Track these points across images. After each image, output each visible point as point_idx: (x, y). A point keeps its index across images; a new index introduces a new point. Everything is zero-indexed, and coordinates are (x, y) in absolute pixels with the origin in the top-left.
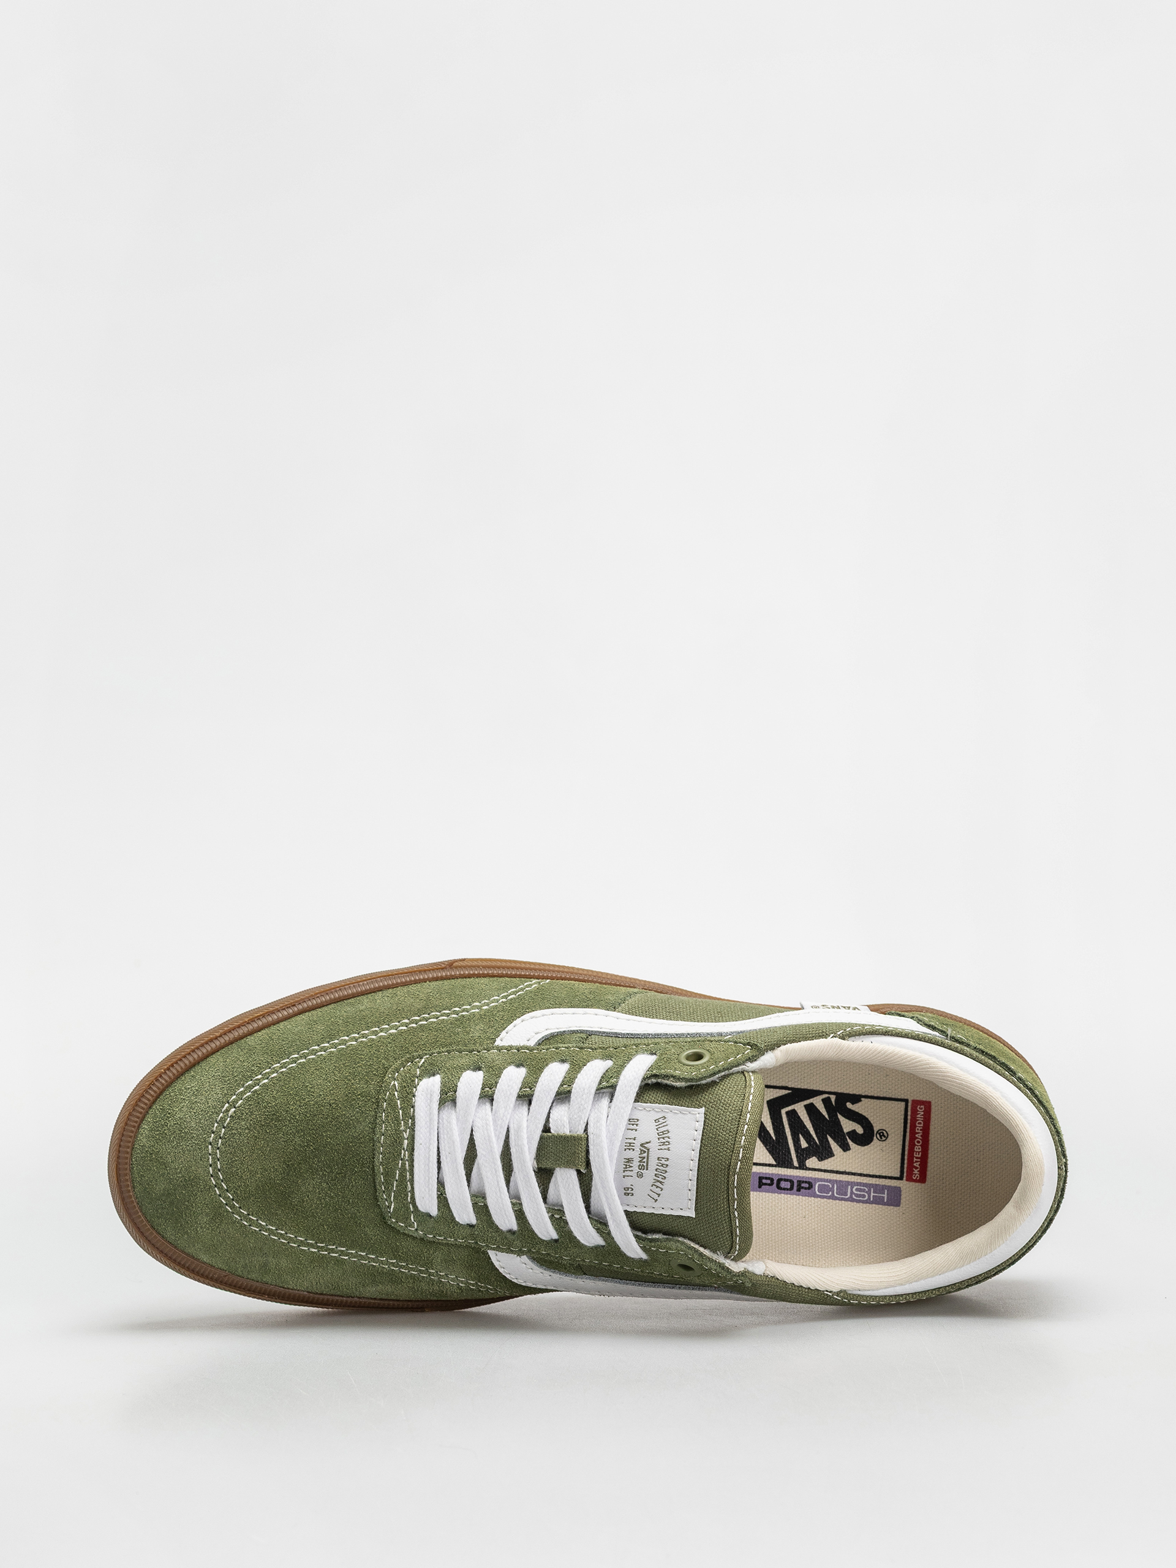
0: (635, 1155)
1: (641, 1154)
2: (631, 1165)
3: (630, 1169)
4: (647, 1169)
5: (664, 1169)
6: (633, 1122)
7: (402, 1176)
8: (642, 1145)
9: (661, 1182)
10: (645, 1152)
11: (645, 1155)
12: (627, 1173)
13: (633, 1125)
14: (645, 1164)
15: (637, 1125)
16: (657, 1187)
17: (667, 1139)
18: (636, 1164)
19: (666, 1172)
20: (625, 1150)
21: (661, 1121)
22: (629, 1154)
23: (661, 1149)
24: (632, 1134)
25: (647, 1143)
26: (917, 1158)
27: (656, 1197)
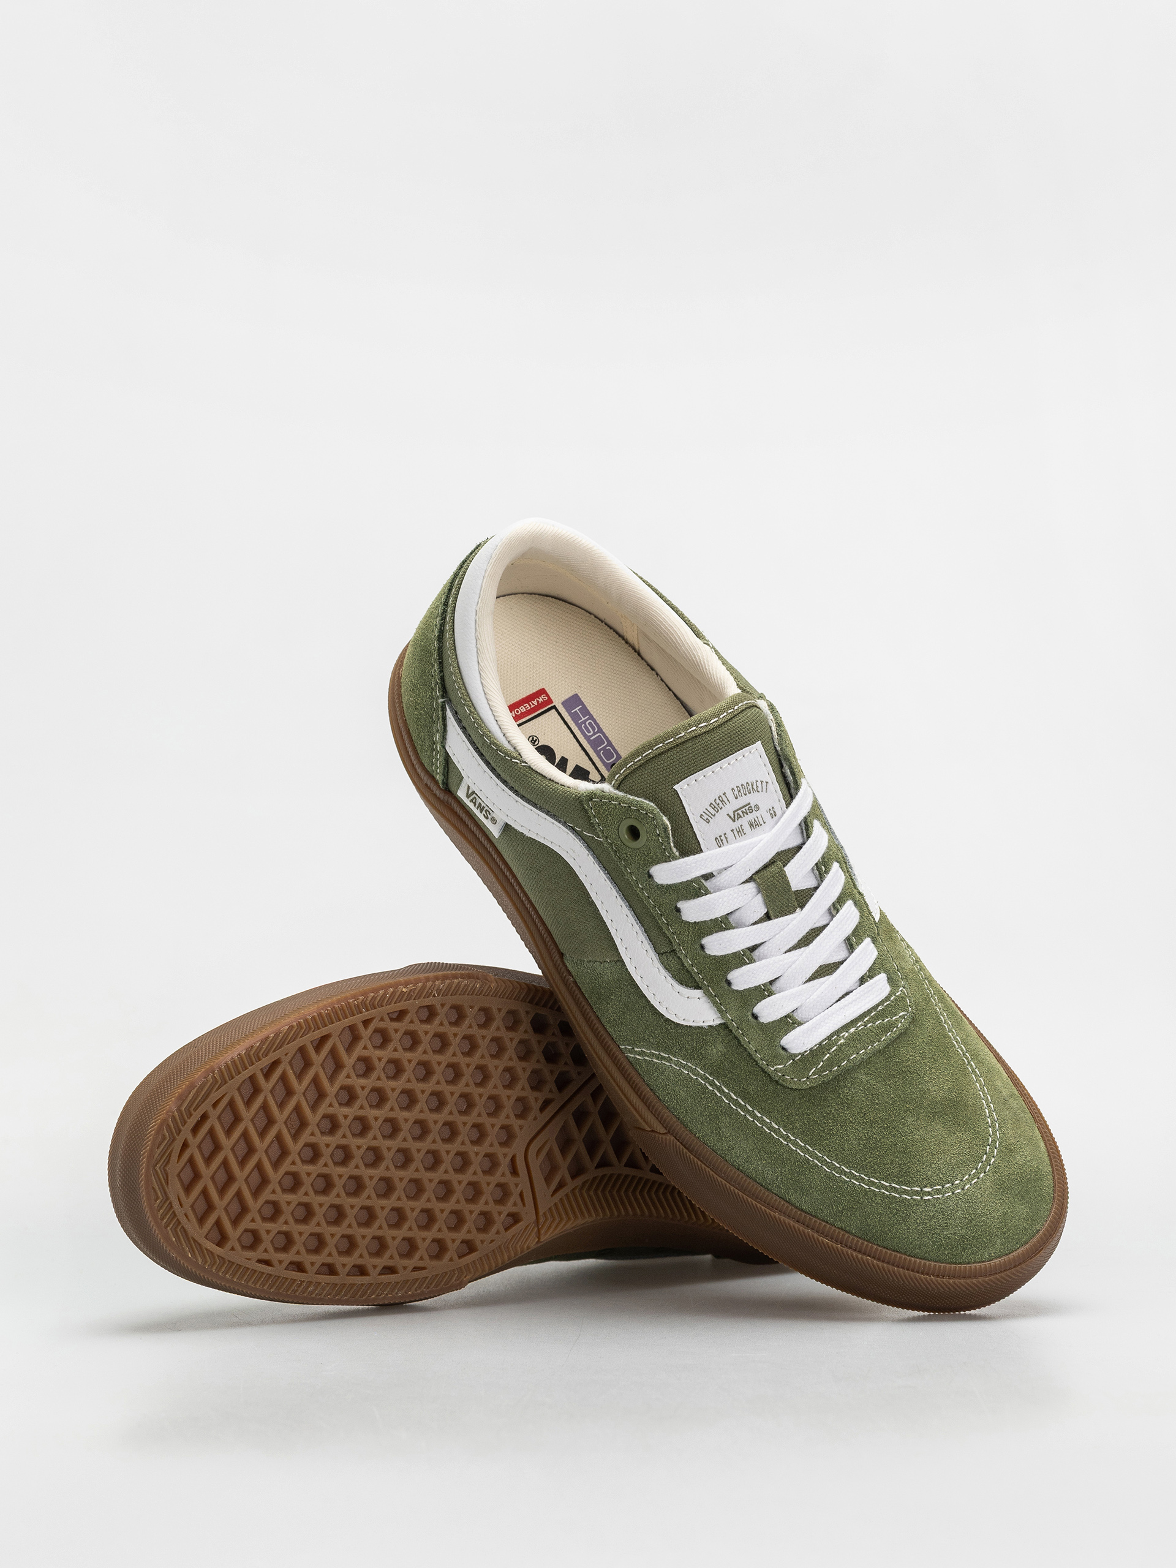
0: (744, 821)
1: (741, 817)
2: (753, 821)
3: (756, 819)
4: (749, 804)
5: (741, 789)
6: (720, 841)
7: (877, 1017)
8: (734, 821)
9: (752, 785)
10: (738, 814)
11: (740, 812)
12: (762, 822)
13: (722, 840)
14: (747, 807)
15: (720, 836)
16: (757, 787)
17: (718, 801)
18: (751, 817)
19: (742, 785)
20: (745, 834)
21: (705, 817)
22: (746, 827)
23: (728, 800)
24: (730, 835)
25: (730, 817)
26: (530, 706)
27: (764, 784)
